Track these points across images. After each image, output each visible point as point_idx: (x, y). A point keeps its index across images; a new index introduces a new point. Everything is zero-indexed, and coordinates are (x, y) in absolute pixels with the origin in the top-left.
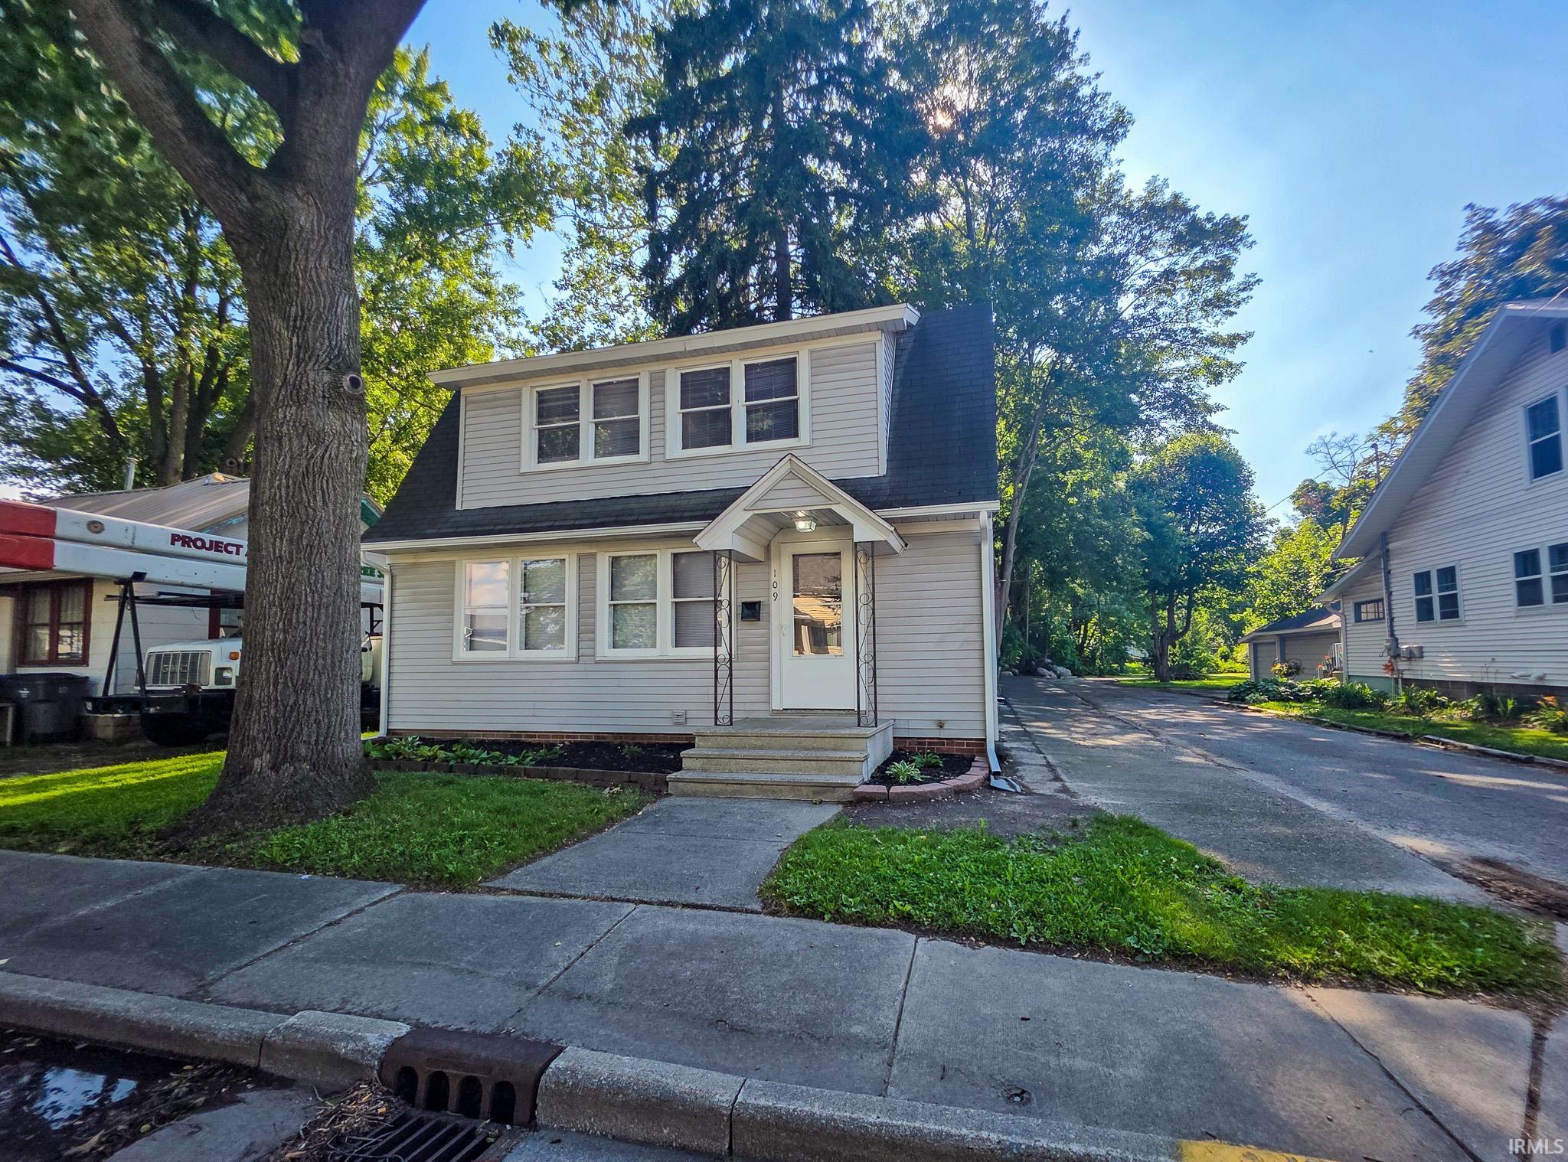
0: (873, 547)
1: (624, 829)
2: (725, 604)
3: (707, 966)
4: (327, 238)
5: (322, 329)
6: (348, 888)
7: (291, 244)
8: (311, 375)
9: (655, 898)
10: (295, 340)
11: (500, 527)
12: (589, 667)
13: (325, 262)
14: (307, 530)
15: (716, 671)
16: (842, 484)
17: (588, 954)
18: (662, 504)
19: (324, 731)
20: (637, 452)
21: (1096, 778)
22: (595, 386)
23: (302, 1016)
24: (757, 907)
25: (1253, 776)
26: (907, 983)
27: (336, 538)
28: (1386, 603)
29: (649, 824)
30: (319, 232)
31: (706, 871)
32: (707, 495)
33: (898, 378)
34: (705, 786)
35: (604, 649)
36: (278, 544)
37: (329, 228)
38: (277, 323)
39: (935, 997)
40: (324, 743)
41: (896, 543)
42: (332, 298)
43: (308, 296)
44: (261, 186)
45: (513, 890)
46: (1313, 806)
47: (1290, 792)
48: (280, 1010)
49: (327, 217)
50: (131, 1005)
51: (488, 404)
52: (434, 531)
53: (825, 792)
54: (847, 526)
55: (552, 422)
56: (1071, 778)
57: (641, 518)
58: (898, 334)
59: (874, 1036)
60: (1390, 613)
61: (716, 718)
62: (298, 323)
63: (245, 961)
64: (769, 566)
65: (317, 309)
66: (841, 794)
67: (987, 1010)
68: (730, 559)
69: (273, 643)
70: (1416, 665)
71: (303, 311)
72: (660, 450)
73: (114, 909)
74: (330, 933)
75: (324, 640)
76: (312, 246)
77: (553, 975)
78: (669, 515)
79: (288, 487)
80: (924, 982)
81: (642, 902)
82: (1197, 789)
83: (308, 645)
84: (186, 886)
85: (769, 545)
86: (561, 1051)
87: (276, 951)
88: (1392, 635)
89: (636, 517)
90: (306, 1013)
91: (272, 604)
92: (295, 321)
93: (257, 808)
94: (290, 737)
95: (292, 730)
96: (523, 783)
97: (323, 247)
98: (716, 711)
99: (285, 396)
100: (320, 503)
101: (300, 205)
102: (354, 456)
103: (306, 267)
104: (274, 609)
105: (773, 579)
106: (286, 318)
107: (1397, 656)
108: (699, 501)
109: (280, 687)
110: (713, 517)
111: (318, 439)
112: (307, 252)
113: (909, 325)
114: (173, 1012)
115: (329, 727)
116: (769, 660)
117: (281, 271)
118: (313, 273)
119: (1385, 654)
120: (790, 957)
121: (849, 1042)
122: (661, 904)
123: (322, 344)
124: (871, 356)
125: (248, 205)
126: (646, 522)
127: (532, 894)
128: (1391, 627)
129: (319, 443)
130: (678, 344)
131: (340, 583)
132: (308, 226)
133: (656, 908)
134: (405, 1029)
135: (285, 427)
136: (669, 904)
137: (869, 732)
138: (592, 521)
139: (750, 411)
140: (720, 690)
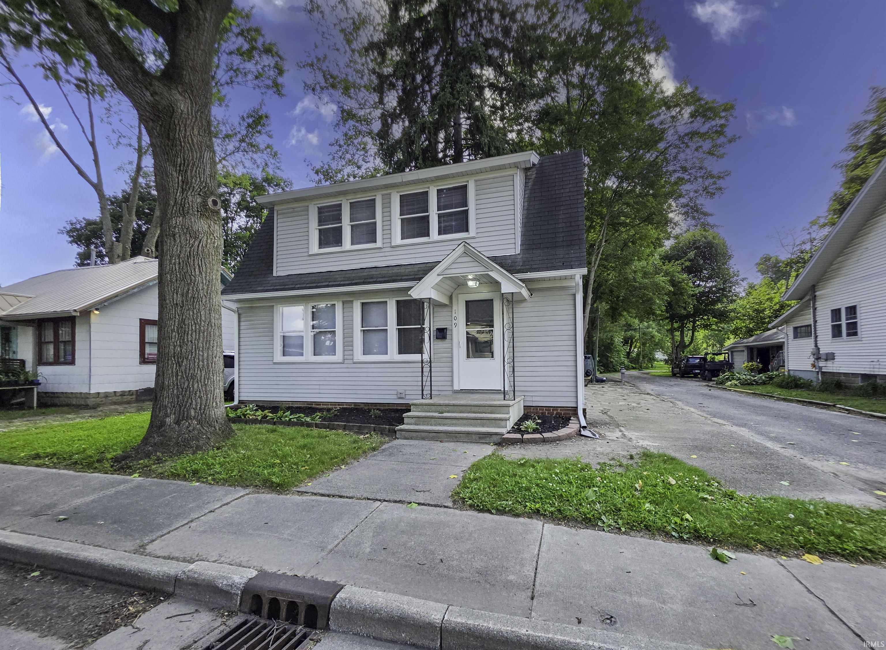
0: (513, 296)
1: (372, 458)
2: (427, 329)
3: (423, 539)
4: (196, 117)
5: (196, 172)
6: (220, 491)
7: (176, 122)
8: (190, 198)
9: (392, 498)
10: (180, 178)
11: (299, 286)
12: (349, 366)
13: (196, 132)
14: (191, 288)
15: (422, 368)
16: (494, 259)
17: (355, 531)
18: (390, 272)
19: (204, 402)
20: (376, 242)
21: (641, 430)
22: (350, 203)
23: (197, 565)
24: (450, 504)
25: (735, 429)
26: (539, 551)
27: (207, 293)
28: (813, 328)
29: (386, 455)
30: (192, 114)
31: (420, 483)
32: (416, 266)
33: (527, 196)
34: (417, 433)
35: (358, 355)
36: (175, 296)
37: (197, 112)
38: (170, 169)
39: (556, 559)
40: (204, 410)
41: (525, 293)
42: (201, 152)
43: (187, 151)
44: (158, 86)
45: (312, 493)
46: (772, 447)
47: (759, 439)
48: (184, 560)
49: (196, 105)
50: (103, 557)
51: (290, 215)
52: (262, 288)
53: (486, 437)
54: (497, 284)
55: (328, 225)
56: (627, 430)
57: (378, 280)
58: (527, 170)
59: (522, 582)
60: (815, 333)
61: (423, 394)
62: (182, 168)
63: (165, 531)
64: (452, 307)
65: (193, 159)
66: (496, 438)
67: (587, 567)
68: (429, 303)
69: (174, 353)
70: (829, 363)
71: (184, 161)
72: (389, 240)
73: (93, 501)
74: (211, 516)
75: (202, 351)
76: (188, 122)
77: (336, 543)
78: (394, 278)
79: (179, 263)
80: (549, 550)
81: (385, 501)
82: (702, 437)
83: (194, 354)
84: (132, 489)
85: (451, 296)
86: (342, 588)
87: (182, 526)
88: (816, 346)
89: (375, 280)
90: (199, 563)
91: (173, 331)
92: (180, 167)
93: (169, 445)
94: (186, 405)
95: (187, 402)
96: (315, 431)
97: (194, 122)
98: (423, 391)
99: (176, 211)
100: (197, 273)
101: (180, 98)
102: (216, 245)
103: (185, 135)
104: (174, 334)
105: (454, 315)
106: (175, 166)
107: (818, 358)
108: (412, 270)
109: (179, 377)
110: (420, 279)
111: (195, 235)
112: (185, 126)
113: (534, 165)
114: (126, 561)
115: (207, 400)
116: (452, 362)
117: (171, 137)
118: (190, 139)
119: (812, 357)
120: (470, 534)
121: (508, 585)
122: (395, 502)
123: (196, 181)
124: (511, 183)
125: (150, 98)
126: (380, 282)
127: (323, 495)
128: (816, 341)
129: (196, 238)
130: (398, 178)
131: (210, 319)
132: (185, 110)
133: (393, 504)
134: (254, 573)
135: (177, 229)
136: (400, 502)
137: (511, 403)
138: (350, 282)
139: (440, 216)
140: (425, 379)
